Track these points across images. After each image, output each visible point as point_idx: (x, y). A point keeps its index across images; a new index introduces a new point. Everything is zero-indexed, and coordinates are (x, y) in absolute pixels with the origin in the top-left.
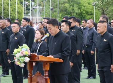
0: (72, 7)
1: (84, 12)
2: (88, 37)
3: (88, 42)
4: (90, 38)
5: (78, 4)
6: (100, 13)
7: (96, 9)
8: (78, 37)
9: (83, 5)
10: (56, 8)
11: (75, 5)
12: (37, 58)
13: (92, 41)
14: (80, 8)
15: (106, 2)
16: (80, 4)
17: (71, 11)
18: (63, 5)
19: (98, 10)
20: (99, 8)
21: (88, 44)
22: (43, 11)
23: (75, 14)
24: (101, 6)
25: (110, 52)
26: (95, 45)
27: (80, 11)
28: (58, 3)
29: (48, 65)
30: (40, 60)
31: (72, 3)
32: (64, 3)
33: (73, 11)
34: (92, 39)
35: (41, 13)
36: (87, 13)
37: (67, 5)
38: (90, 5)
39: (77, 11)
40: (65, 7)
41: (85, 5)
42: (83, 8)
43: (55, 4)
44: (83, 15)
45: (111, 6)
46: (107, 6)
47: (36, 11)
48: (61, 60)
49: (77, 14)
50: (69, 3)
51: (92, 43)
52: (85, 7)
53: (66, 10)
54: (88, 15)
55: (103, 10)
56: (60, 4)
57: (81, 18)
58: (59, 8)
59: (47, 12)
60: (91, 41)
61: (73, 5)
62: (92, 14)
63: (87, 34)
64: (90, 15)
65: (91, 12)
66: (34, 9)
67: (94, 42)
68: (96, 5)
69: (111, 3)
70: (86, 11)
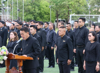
0: (33, 9)
1: (43, 12)
2: (49, 36)
3: (49, 40)
4: (51, 37)
5: (38, 6)
6: (55, 13)
7: (51, 10)
8: (42, 37)
9: (42, 7)
10: (22, 9)
11: (36, 7)
12: (13, 56)
13: (53, 40)
14: (40, 10)
15: (59, 5)
16: (40, 7)
17: (33, 11)
18: (27, 7)
19: (53, 11)
20: (54, 10)
21: (49, 41)
22: (12, 11)
23: (36, 14)
24: (56, 8)
25: (68, 50)
26: (55, 42)
27: (40, 12)
28: (23, 5)
29: (22, 62)
30: (15, 58)
31: (34, 6)
32: (28, 5)
33: (35, 11)
34: (52, 38)
35: (10, 12)
36: (45, 13)
37: (30, 7)
38: (47, 7)
39: (37, 11)
40: (29, 8)
41: (43, 7)
42: (42, 9)
43: (21, 6)
44: (42, 14)
45: (63, 8)
46: (60, 8)
47: (6, 11)
48: (32, 58)
49: (37, 14)
50: (32, 5)
51: (52, 41)
52: (43, 8)
53: (29, 11)
54: (46, 14)
55: (57, 11)
56: (24, 6)
57: (41, 16)
58: (24, 9)
59: (15, 12)
60: (51, 39)
61: (35, 7)
62: (49, 14)
63: (48, 34)
64: (47, 14)
65: (48, 12)
66: (4, 9)
67: (54, 40)
68: (52, 8)
69: (62, 6)
70: (44, 12)
